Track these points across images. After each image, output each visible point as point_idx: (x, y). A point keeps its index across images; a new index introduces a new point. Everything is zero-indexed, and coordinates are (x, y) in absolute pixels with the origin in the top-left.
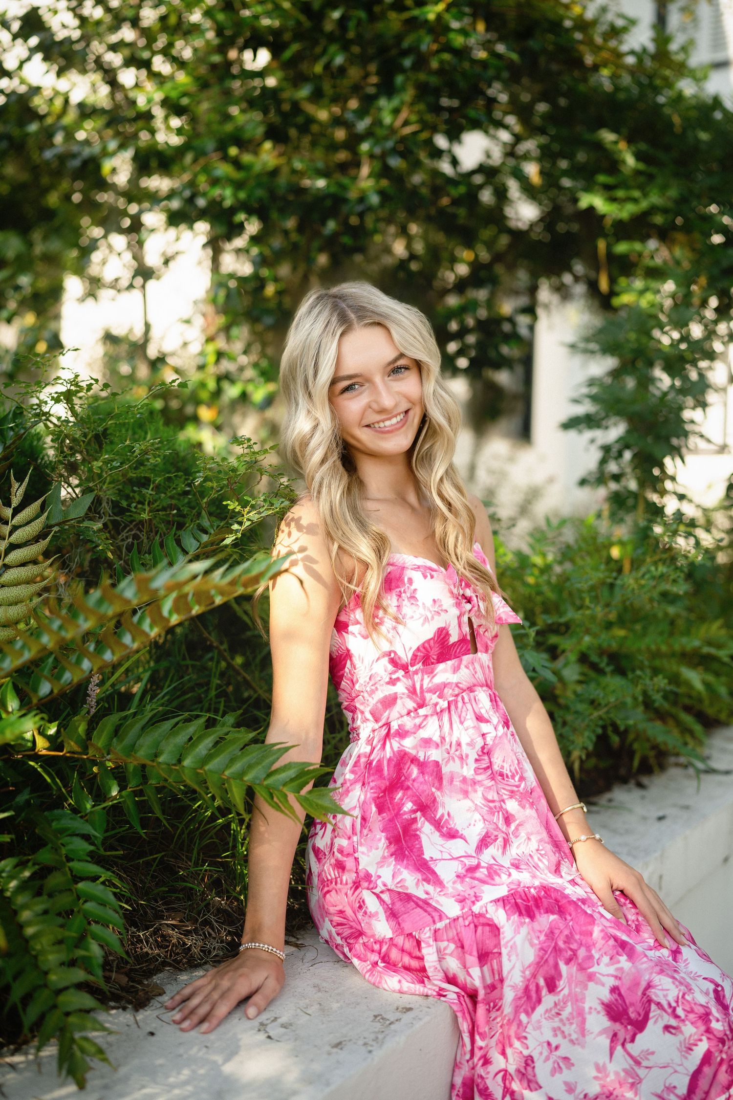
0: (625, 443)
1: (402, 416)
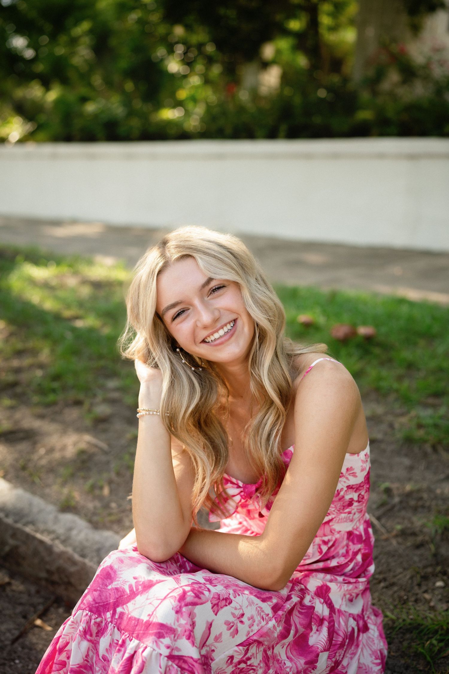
1: (229, 327)
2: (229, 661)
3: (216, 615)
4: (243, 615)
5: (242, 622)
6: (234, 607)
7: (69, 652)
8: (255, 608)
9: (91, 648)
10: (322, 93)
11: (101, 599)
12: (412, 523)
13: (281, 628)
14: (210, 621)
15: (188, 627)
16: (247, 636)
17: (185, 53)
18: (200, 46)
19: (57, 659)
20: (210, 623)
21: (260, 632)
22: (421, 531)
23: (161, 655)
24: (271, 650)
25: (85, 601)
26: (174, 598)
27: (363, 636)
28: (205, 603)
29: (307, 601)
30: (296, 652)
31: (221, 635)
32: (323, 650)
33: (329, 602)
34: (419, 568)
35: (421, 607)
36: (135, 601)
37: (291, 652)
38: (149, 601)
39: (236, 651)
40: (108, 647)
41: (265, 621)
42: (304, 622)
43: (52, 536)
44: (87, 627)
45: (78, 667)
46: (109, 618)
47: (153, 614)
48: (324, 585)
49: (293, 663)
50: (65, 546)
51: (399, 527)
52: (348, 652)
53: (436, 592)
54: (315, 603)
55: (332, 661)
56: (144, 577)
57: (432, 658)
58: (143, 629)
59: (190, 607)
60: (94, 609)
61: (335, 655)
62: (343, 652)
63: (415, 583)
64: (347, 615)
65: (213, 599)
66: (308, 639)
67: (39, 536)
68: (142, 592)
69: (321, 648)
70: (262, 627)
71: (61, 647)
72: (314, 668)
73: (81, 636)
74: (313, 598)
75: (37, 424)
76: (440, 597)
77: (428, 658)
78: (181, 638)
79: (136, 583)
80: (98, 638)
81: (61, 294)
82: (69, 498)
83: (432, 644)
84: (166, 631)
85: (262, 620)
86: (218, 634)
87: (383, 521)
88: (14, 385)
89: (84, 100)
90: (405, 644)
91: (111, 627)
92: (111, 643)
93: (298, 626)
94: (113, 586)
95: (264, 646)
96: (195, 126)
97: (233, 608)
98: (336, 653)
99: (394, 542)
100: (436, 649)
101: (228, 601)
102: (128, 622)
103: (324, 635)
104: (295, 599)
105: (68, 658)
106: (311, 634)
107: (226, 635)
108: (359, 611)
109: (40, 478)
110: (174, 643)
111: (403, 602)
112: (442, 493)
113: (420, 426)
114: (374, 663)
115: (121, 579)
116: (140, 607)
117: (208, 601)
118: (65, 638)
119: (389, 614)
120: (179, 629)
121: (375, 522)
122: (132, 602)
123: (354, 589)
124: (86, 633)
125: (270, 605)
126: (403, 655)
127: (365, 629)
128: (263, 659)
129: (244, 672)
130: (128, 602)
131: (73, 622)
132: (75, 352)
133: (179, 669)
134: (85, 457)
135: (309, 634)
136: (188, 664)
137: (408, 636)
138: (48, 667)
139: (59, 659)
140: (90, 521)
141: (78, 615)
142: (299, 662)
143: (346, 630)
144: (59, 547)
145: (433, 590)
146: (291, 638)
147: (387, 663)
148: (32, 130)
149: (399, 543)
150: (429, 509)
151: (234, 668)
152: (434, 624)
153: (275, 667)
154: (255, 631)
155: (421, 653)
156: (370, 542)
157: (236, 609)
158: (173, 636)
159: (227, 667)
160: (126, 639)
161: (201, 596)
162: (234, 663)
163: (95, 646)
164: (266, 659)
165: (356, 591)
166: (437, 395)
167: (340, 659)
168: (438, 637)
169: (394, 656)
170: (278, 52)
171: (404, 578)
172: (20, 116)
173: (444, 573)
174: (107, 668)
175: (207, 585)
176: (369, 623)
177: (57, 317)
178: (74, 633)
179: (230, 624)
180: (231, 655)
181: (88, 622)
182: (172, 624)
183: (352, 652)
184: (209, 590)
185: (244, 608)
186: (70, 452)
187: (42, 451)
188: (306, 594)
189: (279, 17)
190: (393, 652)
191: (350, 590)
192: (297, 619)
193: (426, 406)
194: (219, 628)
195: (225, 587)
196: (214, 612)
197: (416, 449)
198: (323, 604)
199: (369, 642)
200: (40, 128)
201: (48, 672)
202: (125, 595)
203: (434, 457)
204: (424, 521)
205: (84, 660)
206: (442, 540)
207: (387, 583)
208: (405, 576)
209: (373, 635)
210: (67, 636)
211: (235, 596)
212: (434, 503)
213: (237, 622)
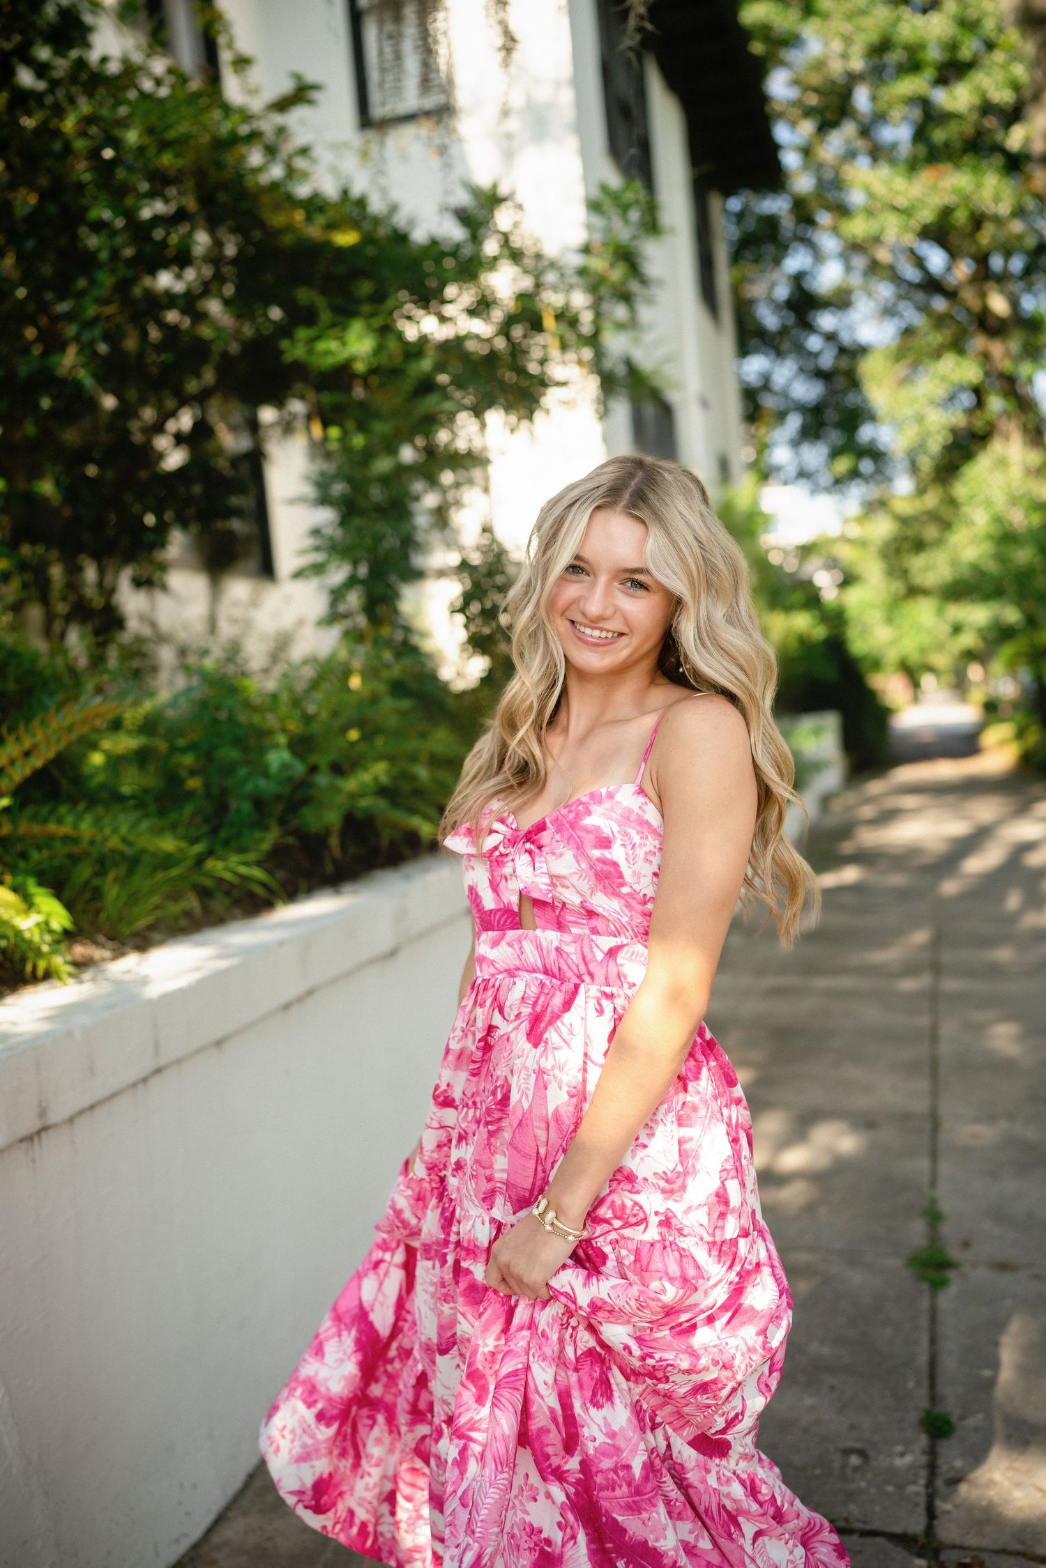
0: (352, 582)
1: (610, 635)
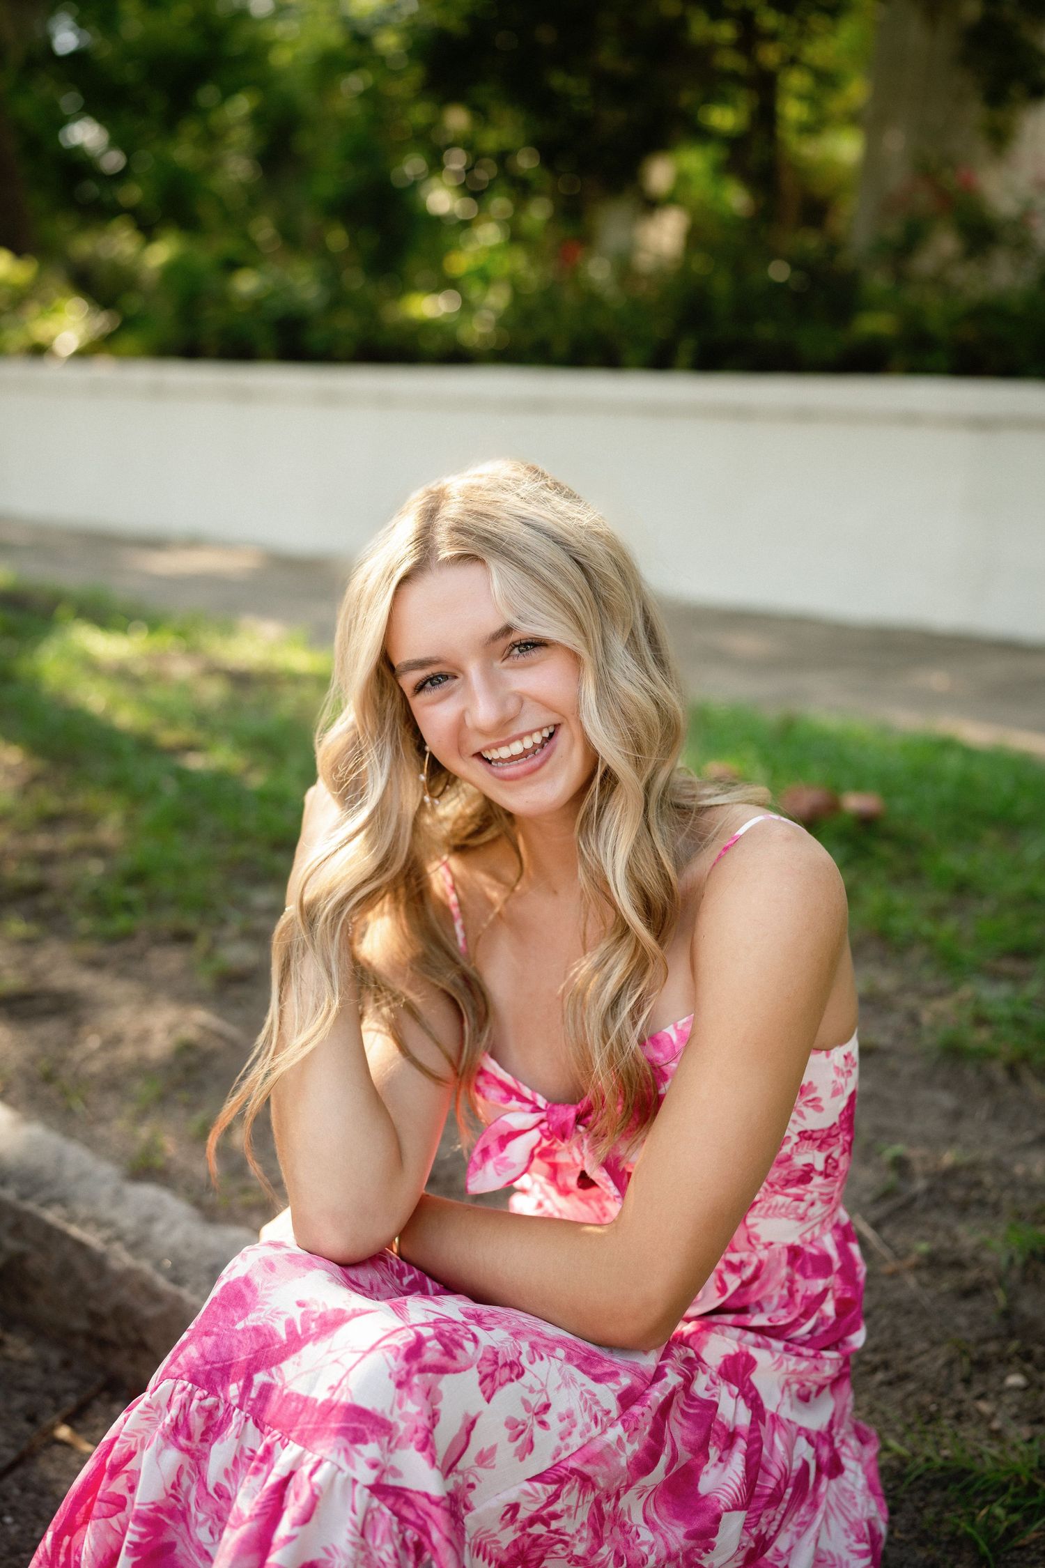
2: (508, 1516)
3: (488, 1400)
4: (547, 1407)
5: (543, 1424)
6: (528, 1385)
7: (135, 1474)
8: (578, 1393)
9: (187, 1468)
10: (779, 272)
11: (219, 1354)
12: (955, 1239)
13: (636, 1446)
14: (473, 1414)
15: (423, 1421)
16: (554, 1459)
17: (469, 170)
18: (503, 157)
19: (104, 1490)
20: (471, 1420)
21: (585, 1451)
22: (975, 1259)
23: (355, 1482)
24: (613, 1500)
25: (181, 1359)
26: (395, 1351)
27: (828, 1487)
28: (465, 1370)
29: (700, 1387)
30: (668, 1509)
31: (493, 1449)
32: (731, 1508)
33: (750, 1395)
34: (968, 1342)
35: (969, 1431)
36: (300, 1357)
37: (655, 1508)
38: (332, 1357)
39: (527, 1493)
40: (230, 1467)
41: (599, 1427)
42: (692, 1438)
43: (107, 1233)
44: (181, 1418)
45: (151, 1510)
46: (234, 1397)
47: (340, 1384)
48: (743, 1355)
49: (657, 1534)
50: (137, 1257)
51: (923, 1247)
52: (791, 1520)
53: (1007, 1399)
54: (720, 1395)
55: (751, 1535)
56: (324, 1304)
57: (993, 1548)
58: (314, 1419)
59: (430, 1375)
60: (202, 1378)
61: (758, 1522)
62: (779, 1517)
63: (958, 1375)
64: (794, 1429)
65: (484, 1362)
66: (698, 1479)
67: (75, 1231)
68: (317, 1337)
69: (725, 1500)
70: (591, 1440)
71: (115, 1462)
72: (709, 1547)
73: (164, 1436)
74: (714, 1383)
75: (84, 981)
76: (1014, 1410)
77: (984, 1548)
78: (405, 1448)
79: (303, 1315)
80: (206, 1445)
81: (156, 694)
82: (152, 1148)
83: (991, 1516)
84: (371, 1428)
85: (593, 1424)
86: (487, 1447)
87: (887, 1231)
88: (36, 890)
89: (231, 265)
90: (929, 1514)
91: (239, 1418)
92: (238, 1456)
93: (679, 1445)
94: (247, 1323)
95: (597, 1492)
96: (483, 336)
97: (526, 1387)
98: (760, 1516)
99: (911, 1281)
100: (1001, 1529)
101: (516, 1370)
102: (281, 1407)
103: (735, 1472)
104: (673, 1379)
105: (132, 1489)
106: (705, 1468)
107: (506, 1451)
108: (822, 1425)
109: (87, 1104)
110: (387, 1456)
111: (926, 1418)
112: (1028, 1175)
113: (980, 1021)
114: (853, 1551)
115: (266, 1307)
116: (312, 1370)
117: (471, 1366)
118: (127, 1442)
119: (892, 1443)
120: (402, 1426)
121: (868, 1233)
122: (294, 1358)
123: (811, 1373)
124: (178, 1429)
125: (614, 1391)
126: (924, 1539)
127: (834, 1468)
128: (588, 1519)
129: (541, 1545)
130: (283, 1359)
131: (148, 1406)
132: (184, 823)
133: (395, 1519)
134: (192, 1058)
135: (700, 1468)
136: (415, 1510)
137: (936, 1496)
138: (83, 1509)
139: (110, 1490)
140: (197, 1204)
141: (163, 1390)
142: (673, 1532)
143: (787, 1462)
144: (121, 1259)
145: (999, 1393)
146: (658, 1474)
147: (884, 1555)
148: (109, 331)
149: (921, 1284)
150: (996, 1209)
151: (519, 1534)
152: (998, 1471)
153: (614, 1540)
154: (575, 1449)
155: (968, 1537)
156: (855, 1275)
157: (532, 1390)
158: (386, 1439)
159: (503, 1529)
160: (274, 1443)
161: (458, 1352)
162: (519, 1520)
163: (198, 1465)
164: (598, 1521)
165: (815, 1377)
166: (1022, 953)
167: (771, 1533)
168: (1009, 1501)
169: (901, 1541)
170: (682, 179)
171: (933, 1363)
172: (83, 298)
173: (1027, 1356)
174: (224, 1514)
175: (471, 1327)
176: (845, 1455)
177: (145, 746)
178: (148, 1432)
179: (517, 1427)
180: (512, 1501)
181: (185, 1405)
182: (387, 1412)
183: (800, 1520)
184: (475, 1340)
185: (551, 1390)
186: (160, 1045)
187: (93, 1042)
188: (698, 1369)
189: (686, 98)
190: (900, 1532)
191: (801, 1373)
192: (678, 1431)
193: (995, 976)
194: (490, 1433)
195: (513, 1334)
196: (484, 1393)
197: (970, 1073)
198: (737, 1397)
199: (842, 1500)
200: (127, 324)
201: (82, 1519)
202: (274, 1345)
203: (1011, 1092)
204: (984, 1235)
205: (167, 1493)
206: (1025, 1281)
207: (891, 1374)
208: (935, 1359)
209: (853, 1485)
210: (133, 1436)
211: (532, 1359)
212: (1007, 1195)
213: (533, 1422)
